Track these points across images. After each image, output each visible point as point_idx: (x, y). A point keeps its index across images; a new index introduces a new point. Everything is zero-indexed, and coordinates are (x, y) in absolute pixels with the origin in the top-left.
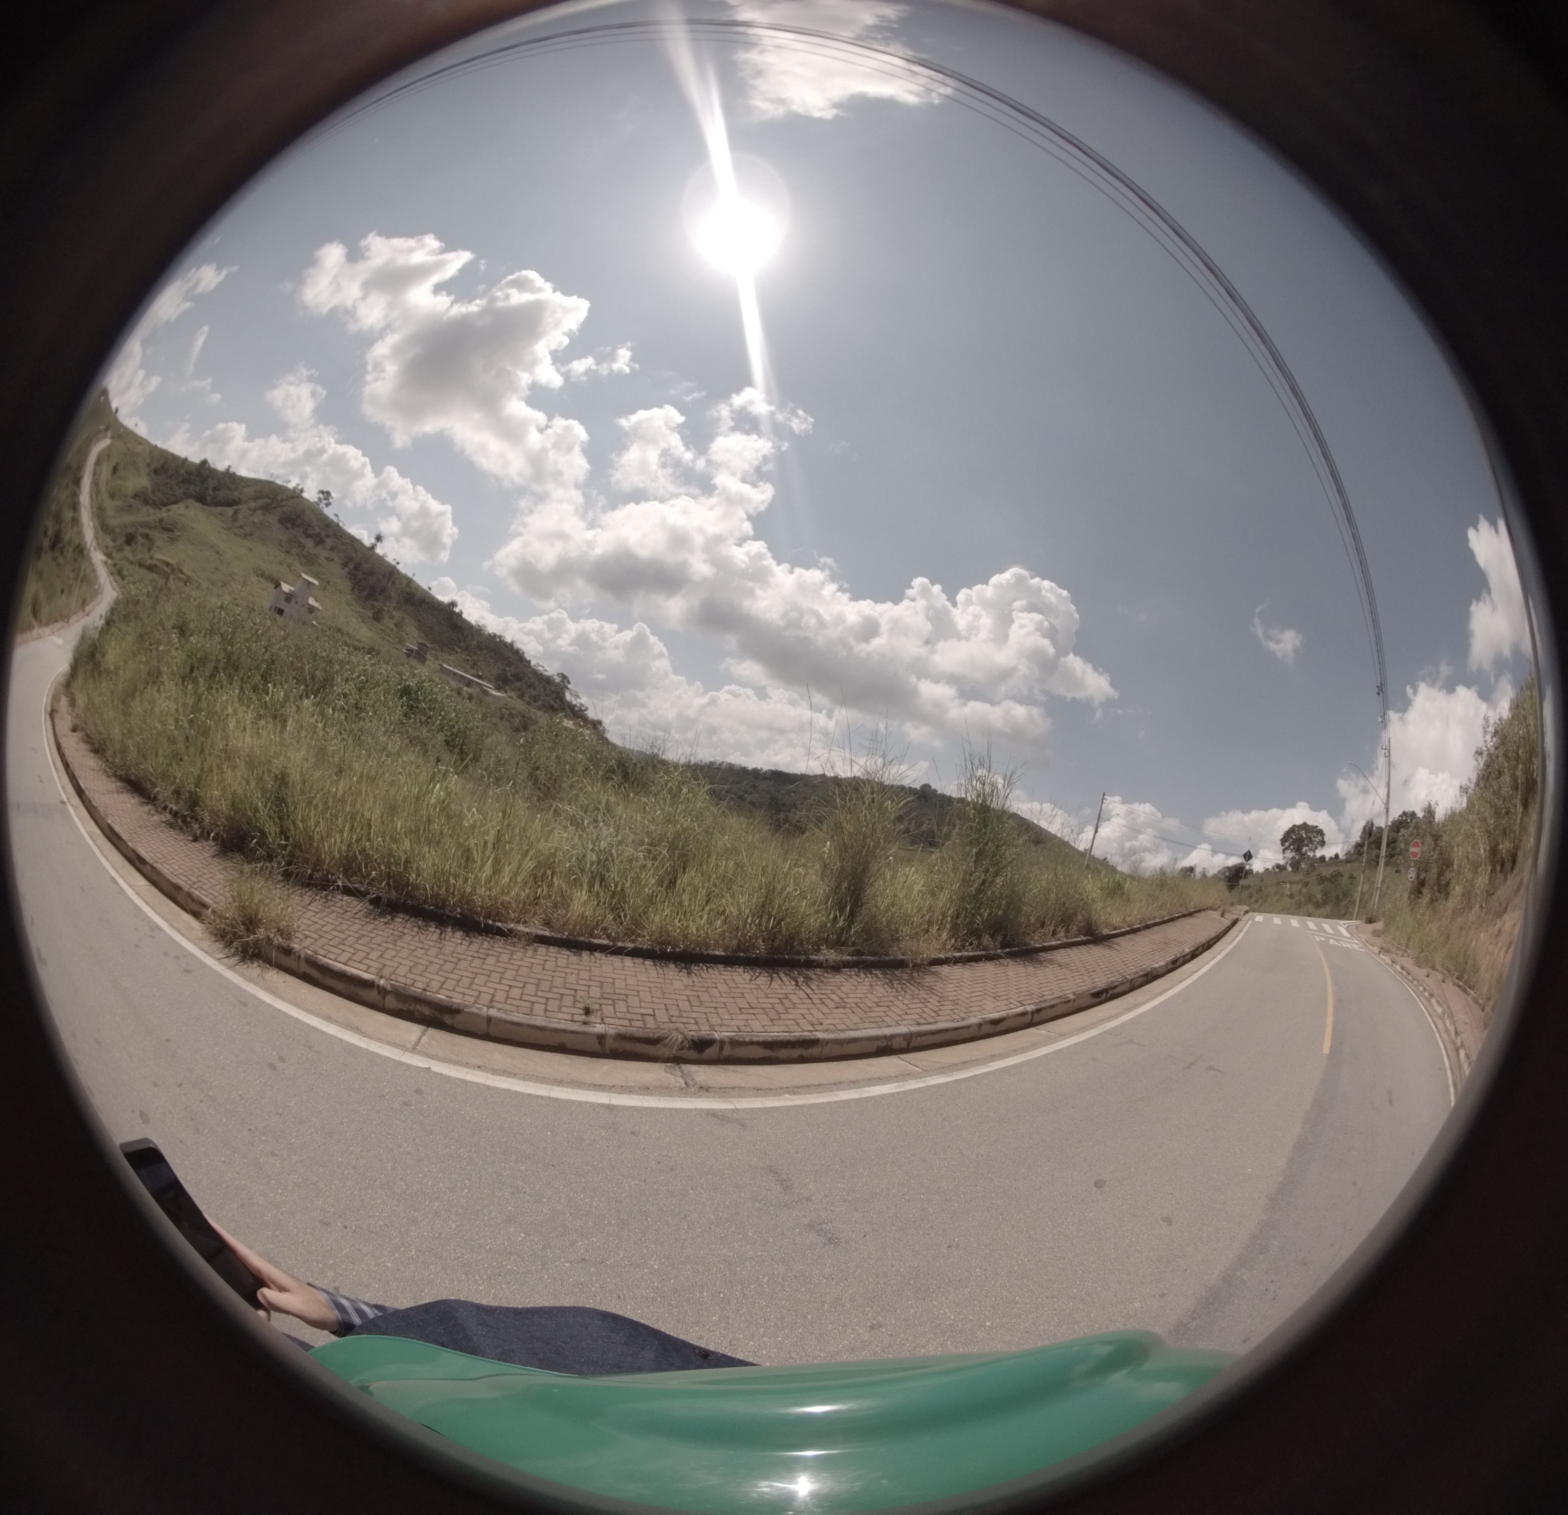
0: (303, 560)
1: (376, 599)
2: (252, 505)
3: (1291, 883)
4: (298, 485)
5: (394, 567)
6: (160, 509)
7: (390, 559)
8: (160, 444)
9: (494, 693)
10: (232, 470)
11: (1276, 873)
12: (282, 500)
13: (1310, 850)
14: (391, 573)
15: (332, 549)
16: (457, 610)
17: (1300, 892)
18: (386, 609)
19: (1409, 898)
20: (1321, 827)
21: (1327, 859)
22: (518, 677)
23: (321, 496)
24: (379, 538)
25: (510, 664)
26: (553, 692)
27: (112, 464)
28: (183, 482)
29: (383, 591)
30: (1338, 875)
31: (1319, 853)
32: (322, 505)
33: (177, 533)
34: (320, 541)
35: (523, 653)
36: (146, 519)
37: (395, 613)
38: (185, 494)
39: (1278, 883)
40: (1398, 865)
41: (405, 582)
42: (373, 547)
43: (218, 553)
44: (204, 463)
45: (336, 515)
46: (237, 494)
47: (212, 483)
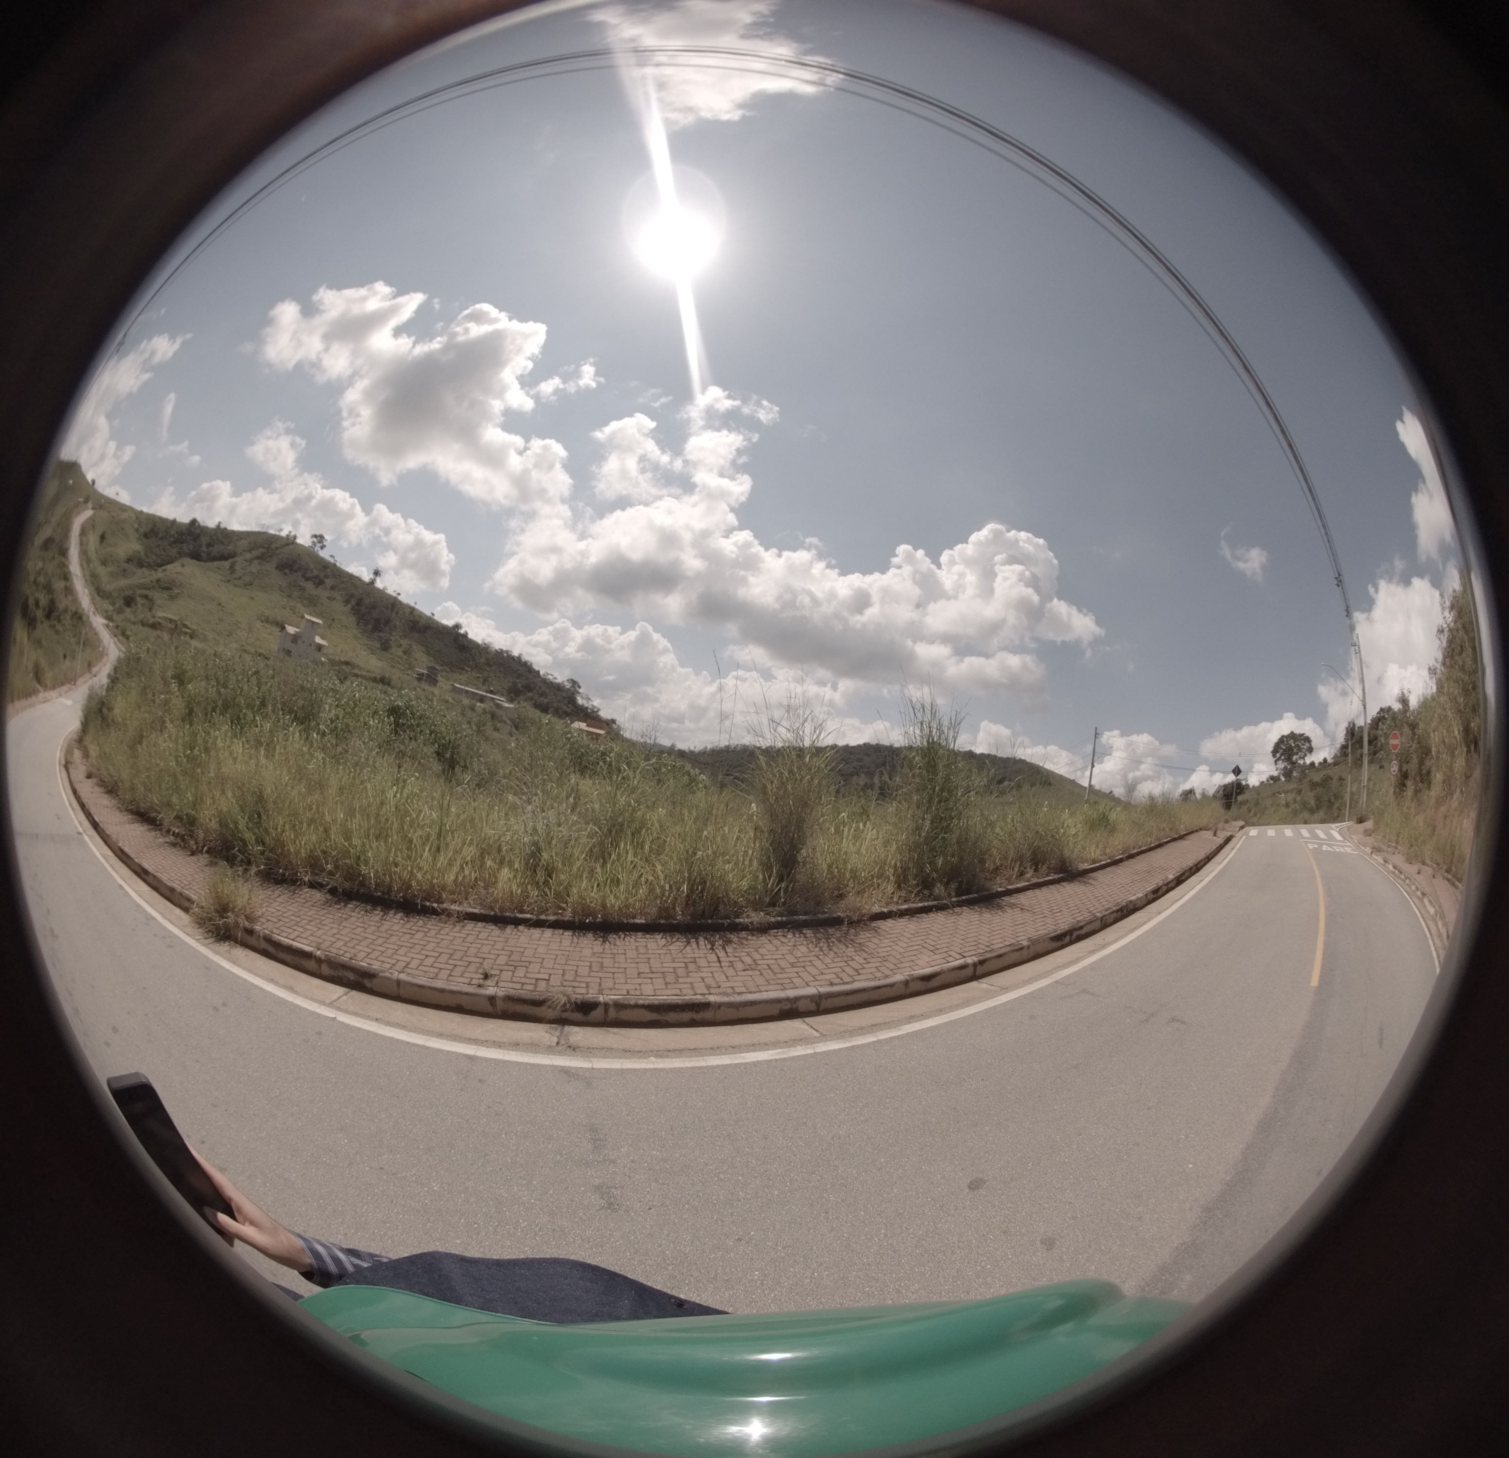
0: (305, 601)
1: (380, 631)
2: (248, 556)
3: (1286, 792)
4: (290, 532)
5: (395, 599)
6: (156, 570)
7: (390, 591)
8: (145, 510)
9: (506, 705)
10: (222, 526)
11: (1270, 784)
12: (277, 549)
13: (1300, 758)
14: (393, 604)
15: (333, 588)
16: (462, 631)
17: (1295, 801)
18: (393, 638)
19: (1394, 792)
20: (1307, 734)
21: (1317, 765)
22: (528, 688)
23: (315, 540)
24: (377, 573)
25: (519, 676)
26: (565, 698)
27: (99, 532)
28: (175, 542)
29: (388, 622)
30: (1328, 778)
31: (1308, 761)
32: (317, 548)
33: (176, 591)
34: (319, 582)
35: (531, 664)
36: (143, 581)
37: (402, 642)
38: (179, 553)
39: (1274, 794)
40: (1381, 760)
41: (408, 611)
42: (372, 582)
43: (220, 605)
44: (194, 522)
45: (332, 556)
46: (231, 547)
47: (204, 540)
